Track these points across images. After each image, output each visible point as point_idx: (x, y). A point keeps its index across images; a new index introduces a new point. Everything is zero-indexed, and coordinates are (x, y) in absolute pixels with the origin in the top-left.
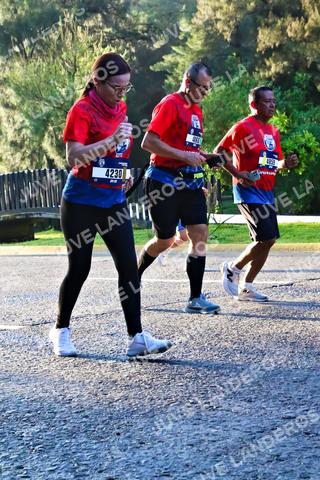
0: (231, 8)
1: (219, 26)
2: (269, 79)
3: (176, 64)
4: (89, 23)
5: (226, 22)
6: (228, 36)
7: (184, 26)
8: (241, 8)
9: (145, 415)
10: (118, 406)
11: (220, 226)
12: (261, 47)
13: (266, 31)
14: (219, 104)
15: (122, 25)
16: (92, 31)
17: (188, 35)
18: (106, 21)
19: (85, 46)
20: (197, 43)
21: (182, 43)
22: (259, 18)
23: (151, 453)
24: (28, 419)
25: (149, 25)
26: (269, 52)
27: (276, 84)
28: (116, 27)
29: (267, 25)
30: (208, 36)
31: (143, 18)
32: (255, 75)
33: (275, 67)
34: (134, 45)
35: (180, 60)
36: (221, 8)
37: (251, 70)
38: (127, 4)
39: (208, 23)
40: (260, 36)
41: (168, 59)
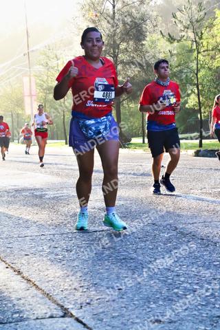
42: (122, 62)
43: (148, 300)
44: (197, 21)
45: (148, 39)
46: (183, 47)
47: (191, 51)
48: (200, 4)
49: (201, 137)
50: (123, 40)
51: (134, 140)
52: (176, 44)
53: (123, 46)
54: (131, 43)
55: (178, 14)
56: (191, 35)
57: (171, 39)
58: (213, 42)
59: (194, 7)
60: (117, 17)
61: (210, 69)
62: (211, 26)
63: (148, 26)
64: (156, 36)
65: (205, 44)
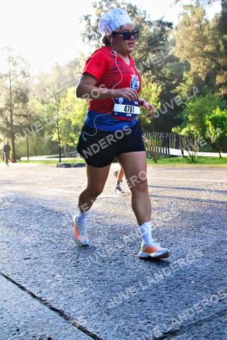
0: (205, 67)
1: (200, 74)
2: (221, 96)
3: (182, 90)
4: (146, 74)
5: (203, 73)
6: (203, 79)
7: (185, 75)
8: (209, 67)
9: (173, 234)
10: (161, 229)
11: (200, 157)
12: (217, 83)
13: (220, 77)
14: (200, 106)
15: (159, 75)
16: (147, 77)
17: (186, 79)
18: (153, 73)
19: (145, 83)
20: (190, 82)
21: (184, 82)
22: (217, 71)
23: (176, 249)
24: (125, 233)
25: (171, 74)
26: (221, 85)
27: (224, 98)
28: (157, 75)
29: (220, 74)
30: (195, 79)
31: (168, 71)
32: (215, 95)
33: (223, 92)
34: (164, 82)
35: (183, 88)
36: (200, 67)
37: (213, 93)
38: (161, 66)
39: (195, 73)
40: (217, 79)
41: (178, 88)
42: (15, 114)
43: (24, 247)
44: (57, 94)
45: (30, 102)
46: (50, 107)
47: (54, 110)
48: (59, 85)
49: (60, 157)
50: (15, 102)
51: (22, 159)
52: (46, 105)
53: (16, 105)
54: (21, 104)
55: (47, 89)
56: (55, 101)
57: (43, 103)
58: (66, 105)
59: (56, 86)
60: (12, 89)
61: (65, 120)
62: (65, 96)
63: (30, 95)
64: (35, 101)
65: (62, 106)
